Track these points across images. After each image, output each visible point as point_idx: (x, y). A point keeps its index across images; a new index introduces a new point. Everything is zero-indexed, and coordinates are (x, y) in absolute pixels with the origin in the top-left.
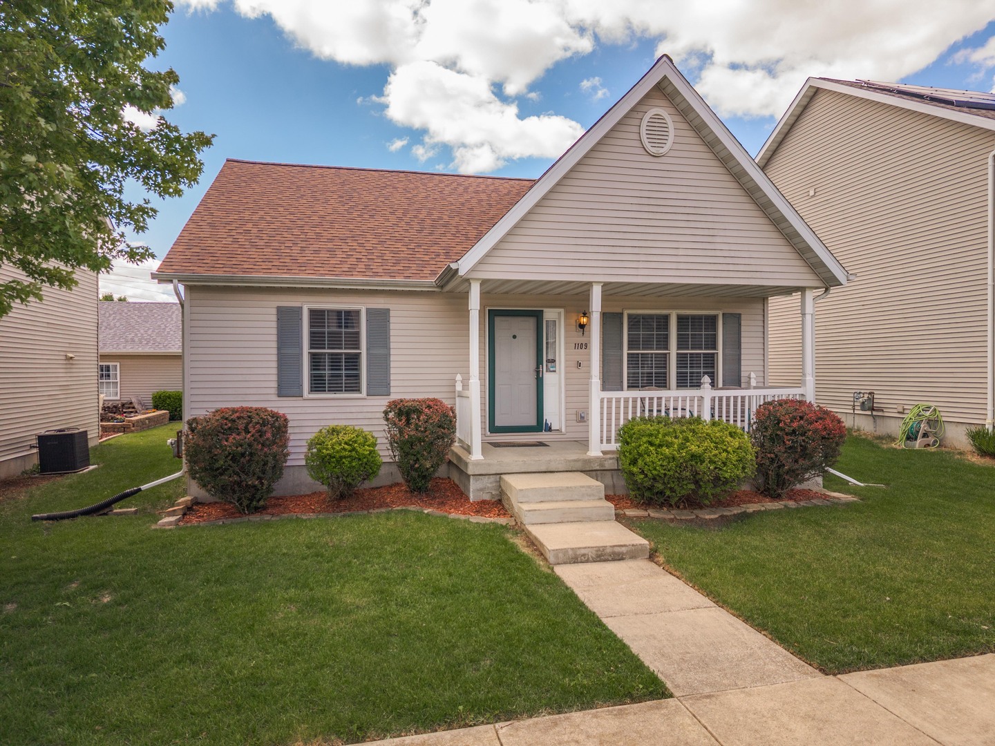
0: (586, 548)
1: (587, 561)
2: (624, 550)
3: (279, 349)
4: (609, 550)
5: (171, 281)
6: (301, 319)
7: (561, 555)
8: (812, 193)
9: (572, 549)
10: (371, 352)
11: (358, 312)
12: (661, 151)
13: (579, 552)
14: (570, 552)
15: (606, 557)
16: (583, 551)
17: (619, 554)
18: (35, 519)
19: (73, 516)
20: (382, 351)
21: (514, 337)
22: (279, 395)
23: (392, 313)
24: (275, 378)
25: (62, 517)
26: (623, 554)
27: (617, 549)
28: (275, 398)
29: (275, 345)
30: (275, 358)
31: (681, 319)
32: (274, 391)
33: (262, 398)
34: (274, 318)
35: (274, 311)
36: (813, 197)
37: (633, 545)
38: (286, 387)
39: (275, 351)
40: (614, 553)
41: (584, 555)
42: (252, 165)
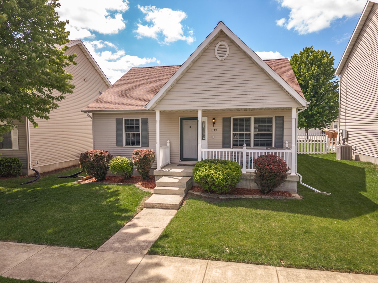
0: (156, 203)
1: (157, 208)
2: (169, 205)
3: (117, 131)
4: (164, 205)
5: (86, 113)
6: (122, 122)
7: (148, 205)
8: (371, 53)
9: (152, 203)
10: (143, 133)
11: (138, 120)
12: (224, 58)
13: (154, 204)
14: (151, 204)
15: (163, 207)
16: (155, 204)
17: (168, 207)
18: (58, 177)
19: (66, 177)
20: (146, 132)
21: (190, 127)
22: (117, 146)
23: (149, 120)
24: (115, 140)
25: (63, 177)
26: (169, 207)
27: (167, 205)
28: (116, 146)
29: (115, 130)
30: (115, 134)
31: (255, 119)
32: (115, 144)
33: (112, 146)
34: (115, 122)
35: (115, 120)
36: (371, 54)
37: (173, 204)
38: (119, 143)
39: (115, 132)
40: (166, 206)
41: (156, 206)
42: (138, 69)
